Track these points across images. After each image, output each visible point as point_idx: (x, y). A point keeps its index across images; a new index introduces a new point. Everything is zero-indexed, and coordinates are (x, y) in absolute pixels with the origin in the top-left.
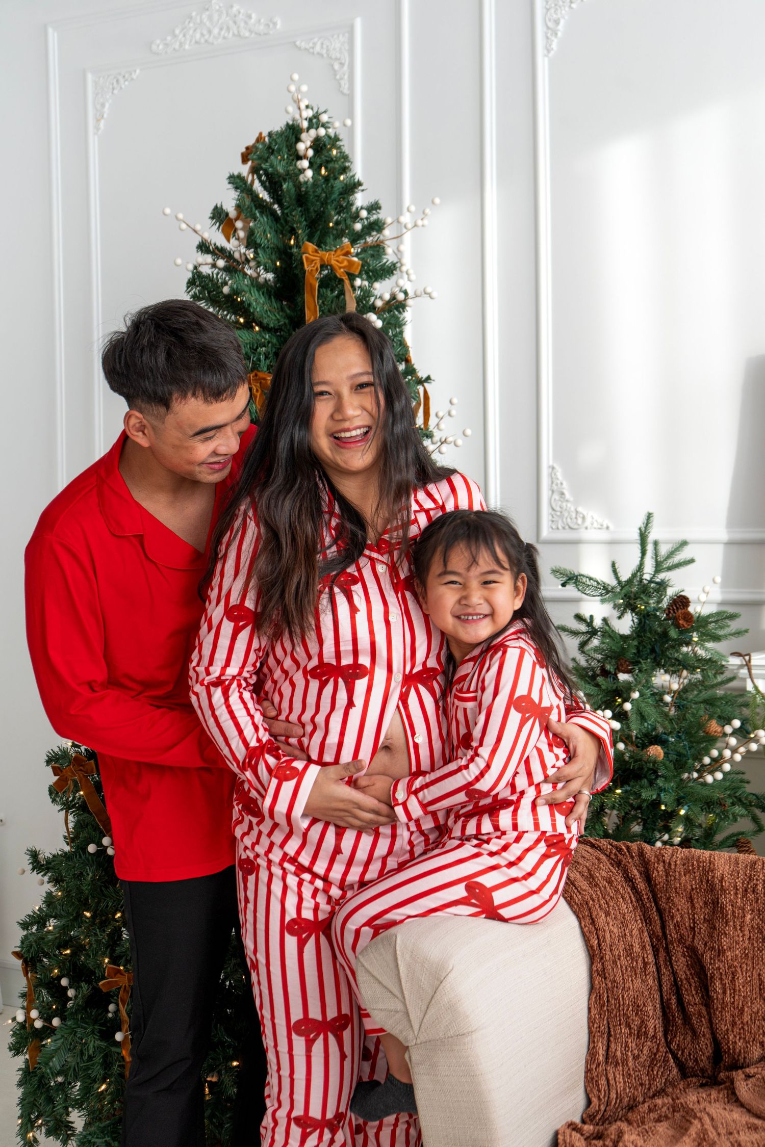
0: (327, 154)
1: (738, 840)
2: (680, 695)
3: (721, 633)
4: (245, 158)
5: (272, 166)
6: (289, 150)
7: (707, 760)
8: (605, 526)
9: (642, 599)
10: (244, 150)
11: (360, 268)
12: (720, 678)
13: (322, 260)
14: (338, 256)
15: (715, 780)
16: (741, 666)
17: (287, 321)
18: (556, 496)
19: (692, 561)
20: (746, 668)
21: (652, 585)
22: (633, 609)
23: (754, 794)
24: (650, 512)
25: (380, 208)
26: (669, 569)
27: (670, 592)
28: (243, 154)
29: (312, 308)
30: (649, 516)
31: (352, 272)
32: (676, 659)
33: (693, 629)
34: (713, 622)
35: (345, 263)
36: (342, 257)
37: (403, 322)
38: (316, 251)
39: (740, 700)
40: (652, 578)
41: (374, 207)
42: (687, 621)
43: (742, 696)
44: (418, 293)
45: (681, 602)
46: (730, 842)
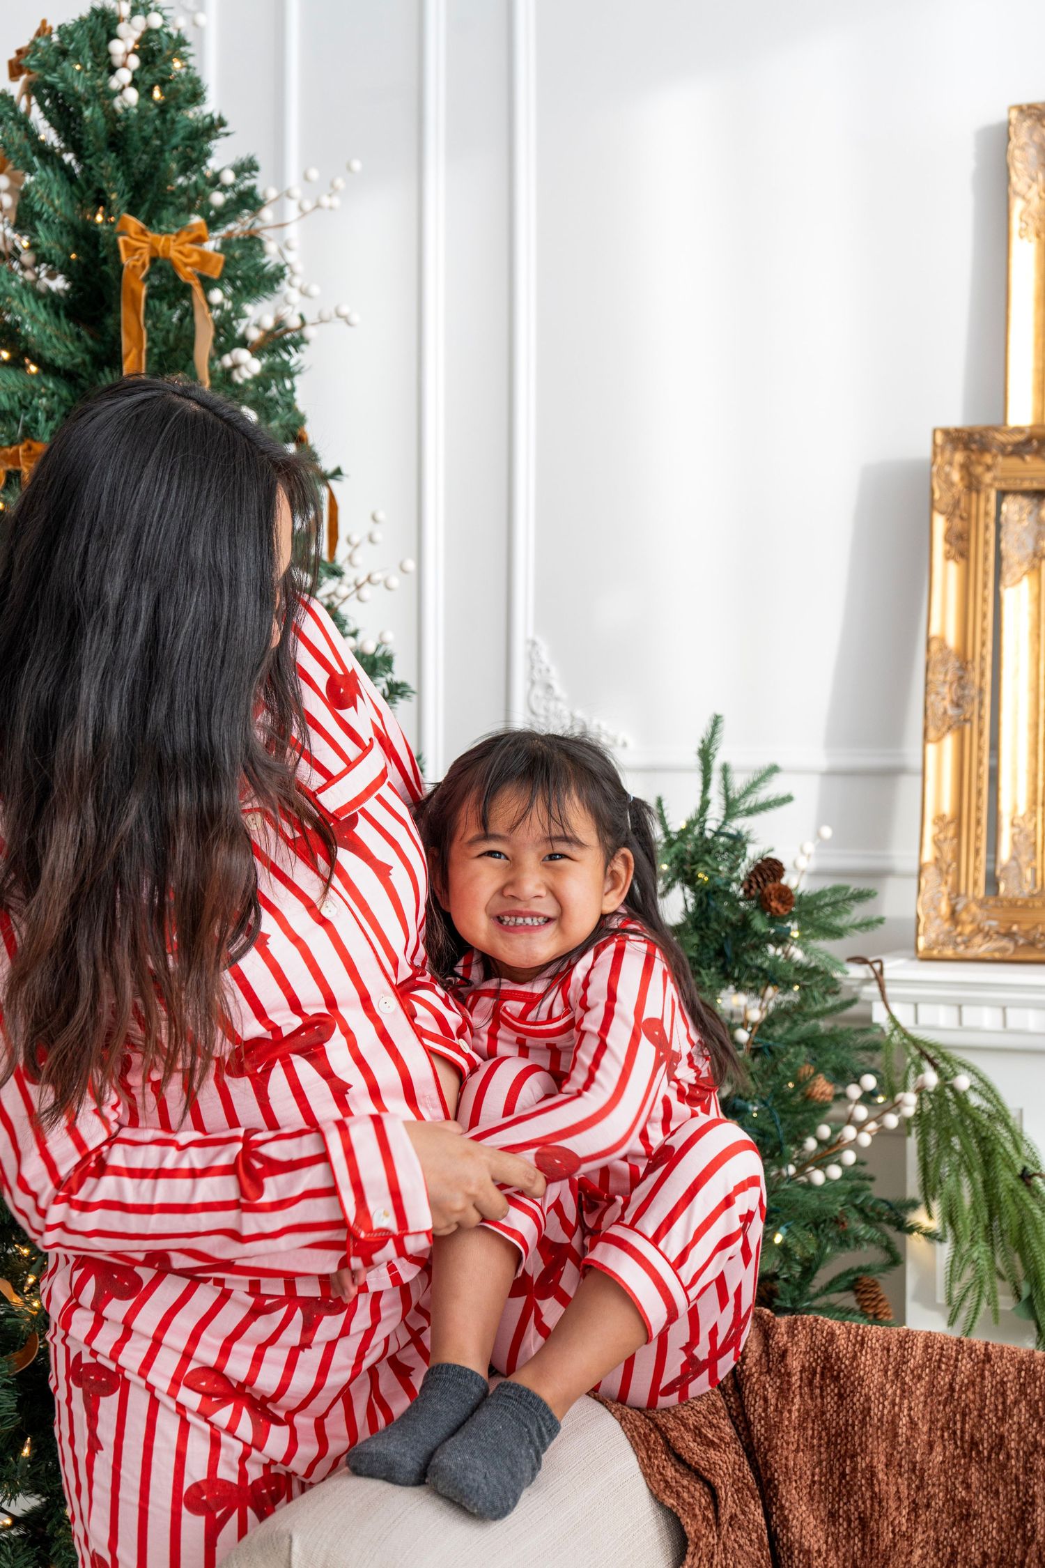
0: (164, 67)
1: (857, 1280)
2: (761, 1029)
3: (839, 922)
4: (15, 69)
5: (63, 79)
6: (95, 56)
7: (811, 1144)
8: (620, 742)
9: (706, 864)
10: (13, 55)
11: (220, 266)
12: (831, 1001)
13: (153, 248)
14: (183, 244)
15: (827, 1179)
16: (866, 981)
17: (87, 358)
18: (539, 691)
19: (788, 799)
20: (875, 983)
21: (722, 839)
22: (690, 880)
23: (884, 1201)
24: (719, 713)
25: (256, 169)
26: (750, 812)
27: (753, 852)
28: (11, 63)
29: (134, 331)
30: (717, 721)
31: (206, 273)
32: (760, 968)
33: (791, 916)
34: (827, 905)
35: (195, 258)
36: (189, 247)
37: (296, 369)
38: (143, 232)
39: (861, 1039)
40: (720, 828)
41: (246, 168)
42: (784, 903)
43: (863, 1031)
44: (326, 315)
45: (770, 869)
46: (844, 1284)
